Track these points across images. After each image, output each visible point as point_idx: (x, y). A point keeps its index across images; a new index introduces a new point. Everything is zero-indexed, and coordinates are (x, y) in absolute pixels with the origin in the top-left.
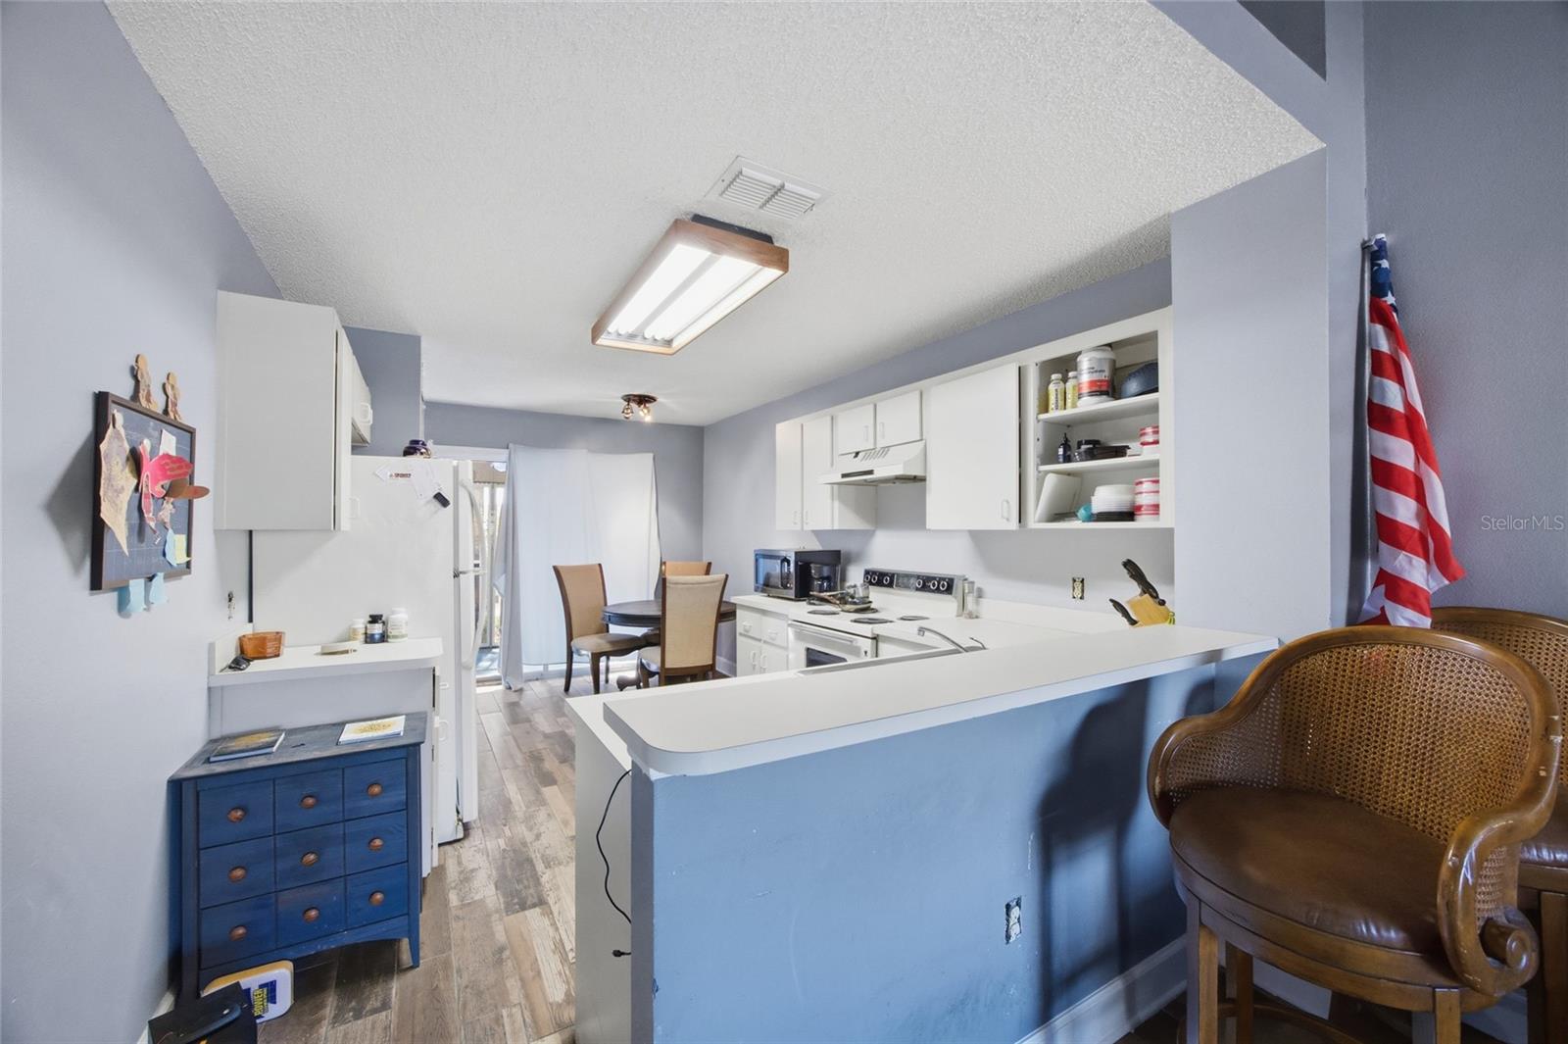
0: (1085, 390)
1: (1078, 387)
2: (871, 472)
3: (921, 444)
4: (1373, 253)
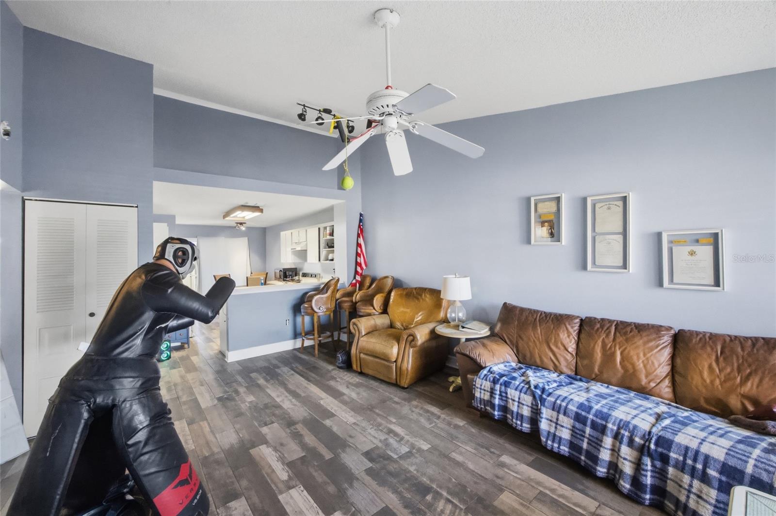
0: (328, 234)
1: (326, 234)
2: (295, 249)
3: (306, 242)
4: (361, 215)
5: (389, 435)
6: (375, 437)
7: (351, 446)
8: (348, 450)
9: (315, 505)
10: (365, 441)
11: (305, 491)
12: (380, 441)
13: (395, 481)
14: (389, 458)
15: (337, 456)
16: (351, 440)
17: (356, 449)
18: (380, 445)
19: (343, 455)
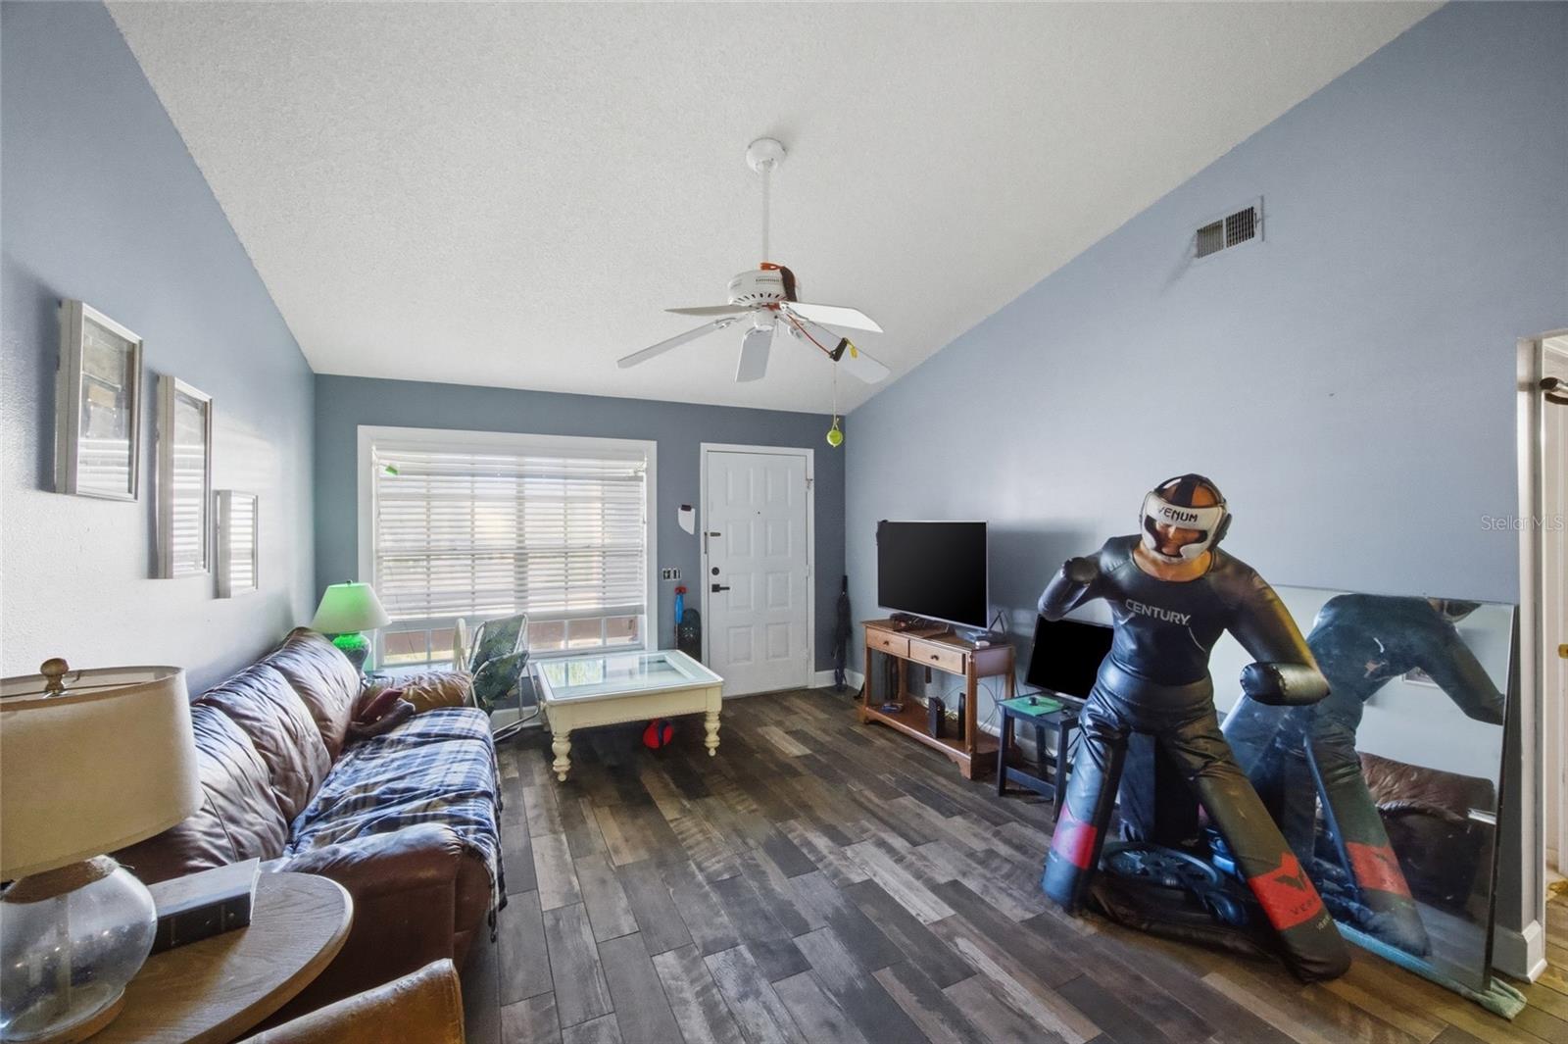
5: (731, 1013)
6: (770, 1011)
7: (836, 995)
8: (841, 984)
9: (892, 894)
10: (798, 1001)
11: (914, 914)
12: (758, 994)
13: (763, 905)
14: (756, 947)
15: (866, 974)
16: (833, 1013)
17: (822, 983)
18: (763, 985)
19: (853, 971)
